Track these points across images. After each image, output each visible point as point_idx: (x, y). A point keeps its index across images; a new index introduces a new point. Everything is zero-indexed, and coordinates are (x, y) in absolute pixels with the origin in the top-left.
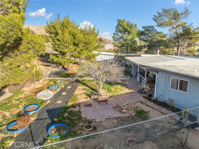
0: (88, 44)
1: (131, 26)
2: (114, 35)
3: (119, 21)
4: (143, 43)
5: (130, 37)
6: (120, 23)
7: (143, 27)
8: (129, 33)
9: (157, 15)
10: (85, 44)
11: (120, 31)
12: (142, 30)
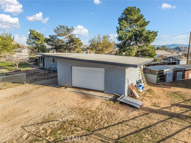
0: (6, 46)
1: (39, 35)
2: (27, 41)
3: (30, 30)
4: (51, 47)
5: (39, 43)
6: (32, 32)
7: (49, 36)
8: (39, 40)
9: (56, 29)
10: (4, 45)
11: (32, 38)
12: (49, 37)
